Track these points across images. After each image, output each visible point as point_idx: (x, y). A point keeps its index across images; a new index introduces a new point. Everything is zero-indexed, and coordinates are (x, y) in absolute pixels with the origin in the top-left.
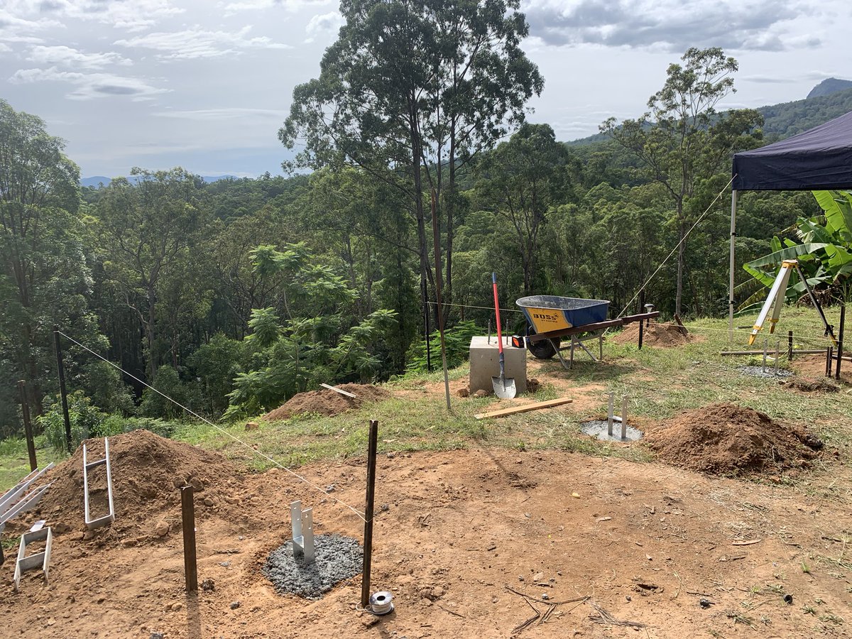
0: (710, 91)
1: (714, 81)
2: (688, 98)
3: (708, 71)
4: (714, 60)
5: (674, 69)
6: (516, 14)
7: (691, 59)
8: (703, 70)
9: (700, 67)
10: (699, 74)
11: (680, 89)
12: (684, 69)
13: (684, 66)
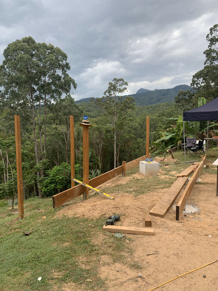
0: (121, 91)
1: (122, 88)
2: (115, 92)
3: (120, 85)
4: (122, 82)
5: (110, 84)
6: (66, 63)
7: (115, 81)
8: (119, 85)
9: (118, 84)
10: (118, 86)
11: (112, 90)
12: (113, 84)
13: (113, 83)
